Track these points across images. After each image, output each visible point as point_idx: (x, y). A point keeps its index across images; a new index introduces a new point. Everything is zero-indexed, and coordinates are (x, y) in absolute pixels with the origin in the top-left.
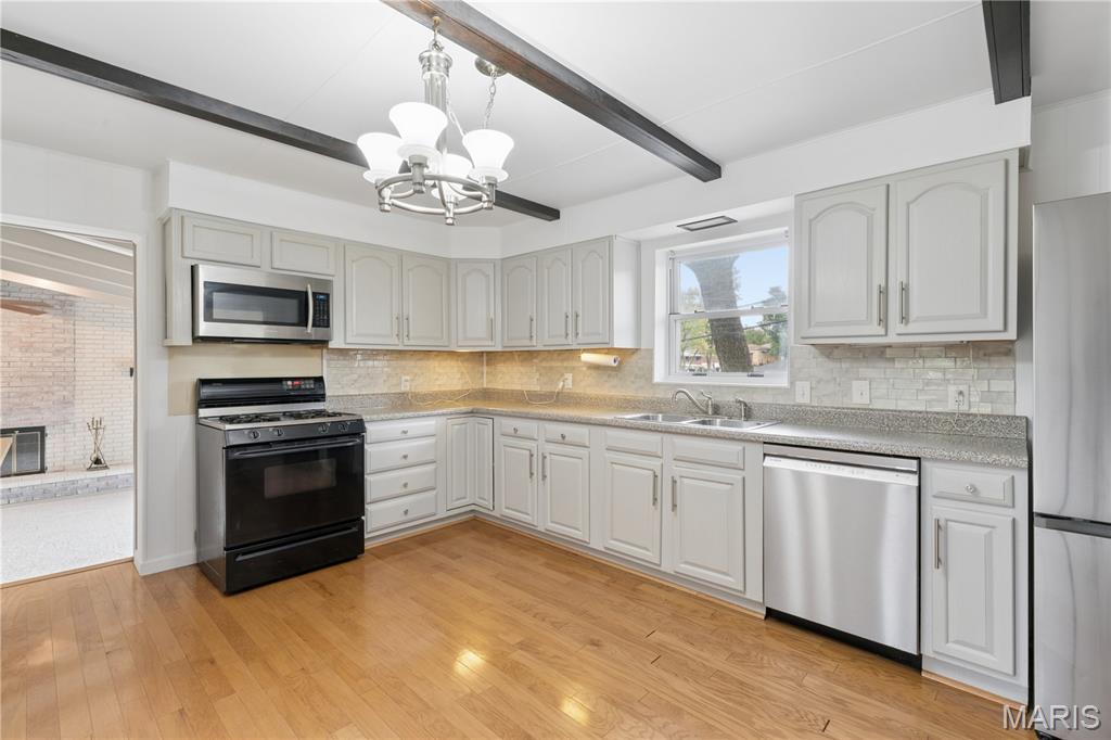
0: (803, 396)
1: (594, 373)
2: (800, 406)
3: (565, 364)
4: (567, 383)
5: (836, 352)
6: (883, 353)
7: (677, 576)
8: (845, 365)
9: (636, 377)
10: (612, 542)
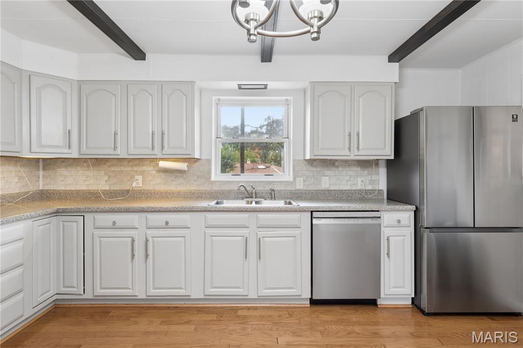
0: (300, 186)
1: (163, 175)
2: (299, 190)
3: (135, 169)
4: (138, 183)
5: (315, 163)
6: (334, 164)
7: (261, 299)
8: (319, 169)
9: (198, 177)
10: (212, 290)
